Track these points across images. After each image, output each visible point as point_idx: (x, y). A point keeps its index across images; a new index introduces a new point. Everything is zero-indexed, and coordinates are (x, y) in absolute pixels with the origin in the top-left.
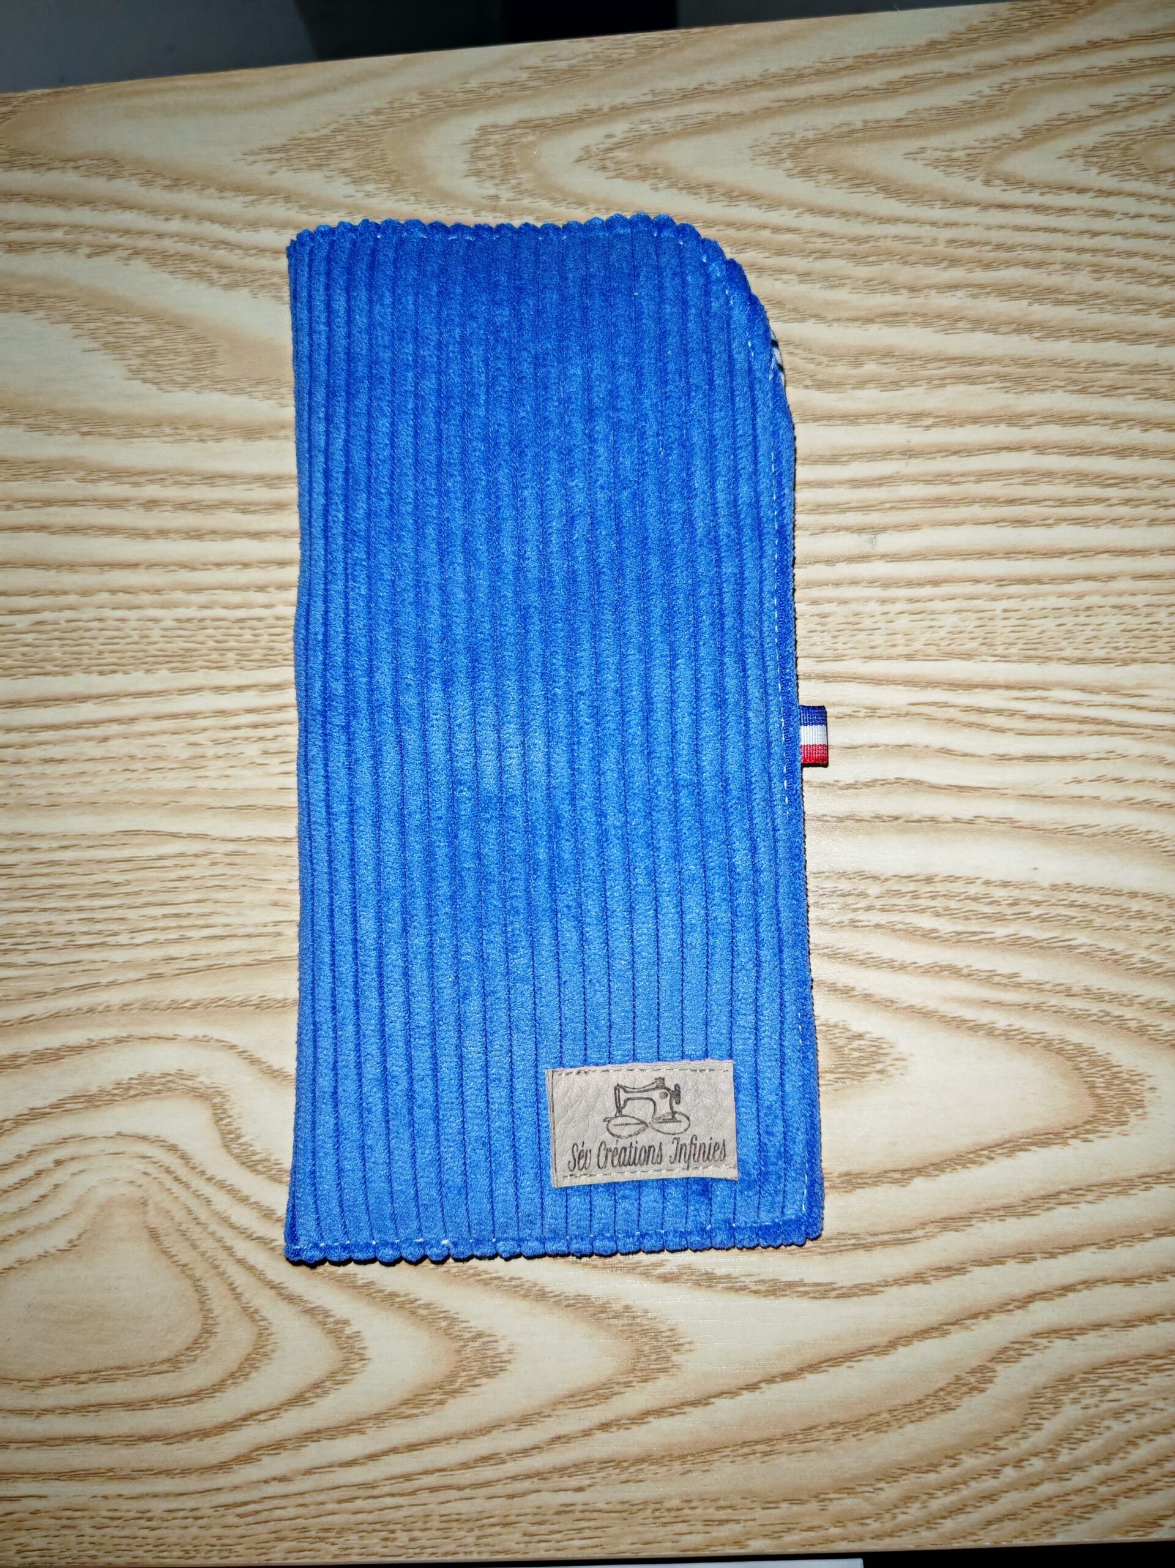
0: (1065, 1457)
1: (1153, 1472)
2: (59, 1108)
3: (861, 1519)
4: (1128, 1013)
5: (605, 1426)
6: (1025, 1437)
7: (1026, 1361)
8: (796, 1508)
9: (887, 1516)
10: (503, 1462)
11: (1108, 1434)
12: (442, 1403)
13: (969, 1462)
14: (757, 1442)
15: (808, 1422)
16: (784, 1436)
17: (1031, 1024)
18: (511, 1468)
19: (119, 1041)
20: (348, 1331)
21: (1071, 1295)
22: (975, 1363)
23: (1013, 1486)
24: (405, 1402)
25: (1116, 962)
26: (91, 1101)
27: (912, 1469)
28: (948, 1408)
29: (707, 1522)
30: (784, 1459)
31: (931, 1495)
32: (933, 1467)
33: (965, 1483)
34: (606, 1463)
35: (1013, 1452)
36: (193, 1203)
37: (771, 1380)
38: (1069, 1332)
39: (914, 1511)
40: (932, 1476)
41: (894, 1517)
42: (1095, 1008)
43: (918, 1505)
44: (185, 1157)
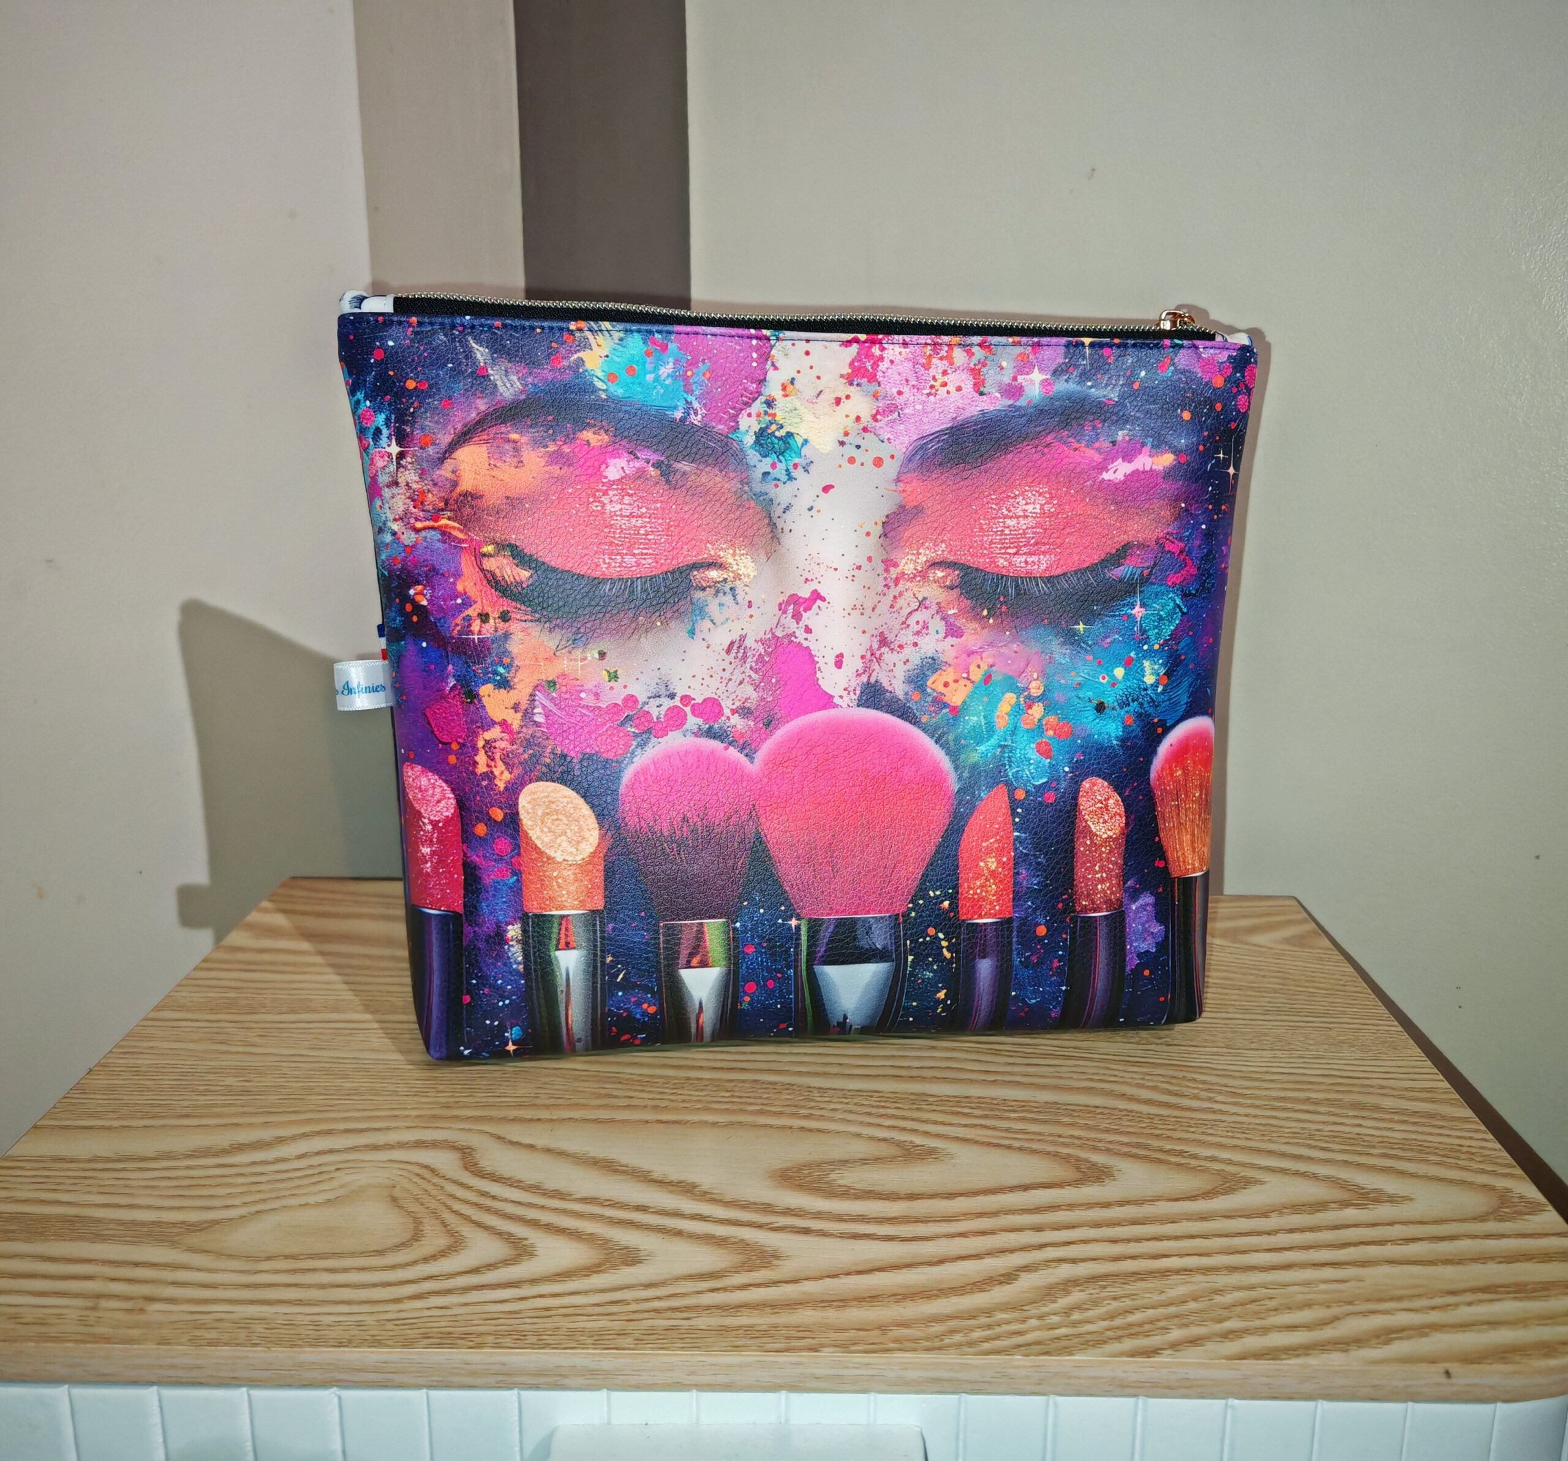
0: (1076, 1316)
1: (1147, 1327)
2: (354, 1149)
3: (915, 1340)
4: (1100, 1145)
5: (713, 1290)
6: (1045, 1305)
7: (1041, 1272)
8: (861, 1333)
9: (937, 1340)
10: (629, 1304)
11: (1108, 1308)
12: (589, 1275)
13: (1001, 1316)
14: (833, 1301)
15: (873, 1293)
16: (855, 1299)
17: (1035, 1146)
18: (633, 1307)
19: (407, 1128)
20: (525, 1242)
21: (1072, 1246)
22: (1003, 1272)
23: (1038, 1328)
24: (558, 1275)
25: (1088, 1127)
26: (375, 1148)
27: (957, 1317)
28: (982, 1291)
29: (788, 1338)
30: (854, 1310)
31: (972, 1331)
32: (974, 1317)
33: (999, 1325)
34: (709, 1307)
35: (1034, 1312)
36: (429, 1187)
37: (848, 1274)
38: (1074, 1261)
39: (958, 1338)
40: (972, 1322)
41: (942, 1340)
42: (1078, 1142)
43: (961, 1335)
44: (433, 1171)
